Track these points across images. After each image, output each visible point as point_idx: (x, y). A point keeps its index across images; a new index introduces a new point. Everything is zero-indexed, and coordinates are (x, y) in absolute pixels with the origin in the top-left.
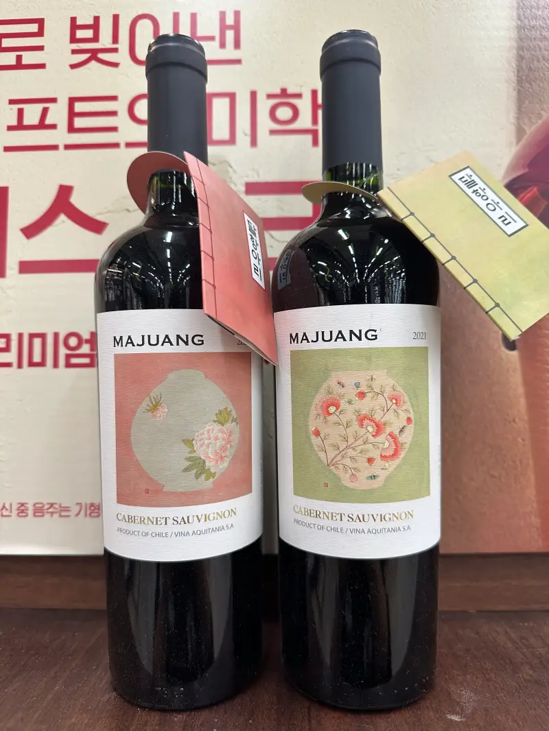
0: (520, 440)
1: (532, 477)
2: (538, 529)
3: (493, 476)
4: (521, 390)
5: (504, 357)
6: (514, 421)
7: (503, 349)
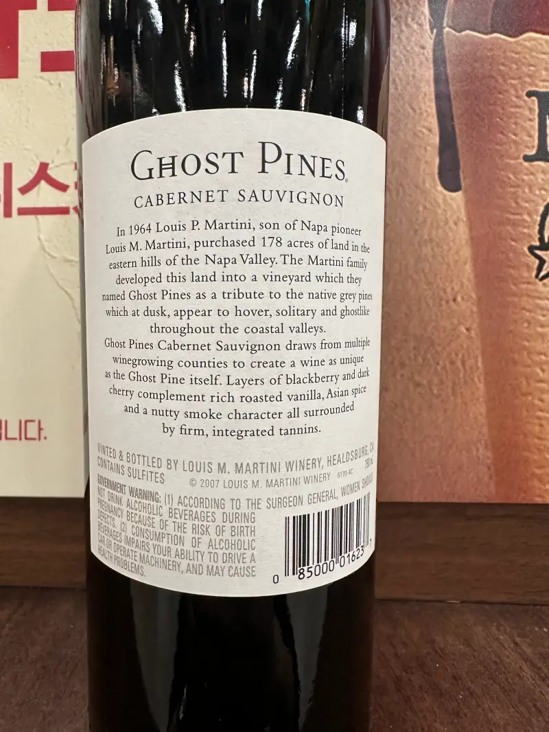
0: (463, 330)
1: (481, 386)
2: (489, 468)
3: (419, 385)
4: (466, 252)
5: (440, 201)
6: (455, 300)
7: (440, 188)
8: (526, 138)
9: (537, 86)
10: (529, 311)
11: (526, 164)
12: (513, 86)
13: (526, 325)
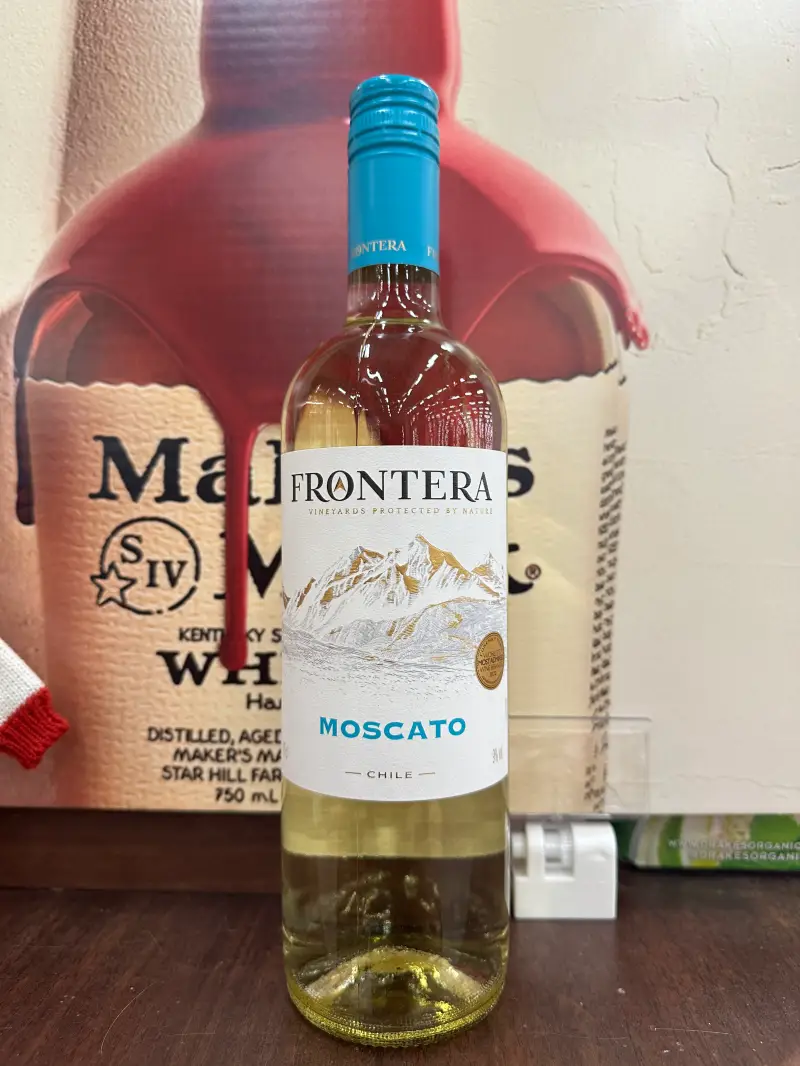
4: (36, 581)
5: (16, 534)
6: (26, 623)
7: (17, 523)
8: (91, 478)
9: (103, 431)
10: (90, 634)
11: (91, 501)
12: (82, 431)
13: (86, 647)
